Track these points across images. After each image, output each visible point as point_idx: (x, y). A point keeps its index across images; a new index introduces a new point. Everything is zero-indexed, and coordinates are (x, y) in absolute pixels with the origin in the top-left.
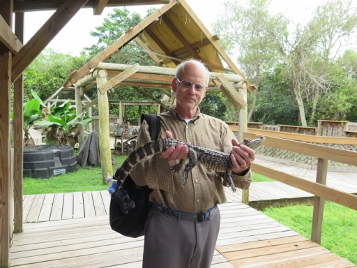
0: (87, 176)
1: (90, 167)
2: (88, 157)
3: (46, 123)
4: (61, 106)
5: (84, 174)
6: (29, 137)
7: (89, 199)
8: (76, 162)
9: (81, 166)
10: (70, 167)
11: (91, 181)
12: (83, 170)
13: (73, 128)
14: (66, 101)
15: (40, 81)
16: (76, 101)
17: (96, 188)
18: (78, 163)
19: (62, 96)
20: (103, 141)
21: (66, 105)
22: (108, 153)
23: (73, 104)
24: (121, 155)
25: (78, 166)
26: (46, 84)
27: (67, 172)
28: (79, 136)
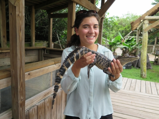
0: (135, 72)
1: (138, 68)
2: (138, 63)
3: (122, 46)
4: (130, 39)
5: (134, 71)
6: (115, 52)
7: (130, 82)
8: (131, 65)
9: (134, 67)
10: (128, 66)
11: (135, 75)
12: (134, 69)
13: (133, 49)
14: (133, 37)
15: (125, 28)
16: (136, 37)
17: (136, 78)
18: (132, 65)
19: (132, 35)
20: (143, 56)
21: (132, 39)
22: (145, 62)
23: (136, 38)
24: (157, 65)
25: (132, 67)
26: (128, 30)
27: (126, 68)
28: (136, 53)
